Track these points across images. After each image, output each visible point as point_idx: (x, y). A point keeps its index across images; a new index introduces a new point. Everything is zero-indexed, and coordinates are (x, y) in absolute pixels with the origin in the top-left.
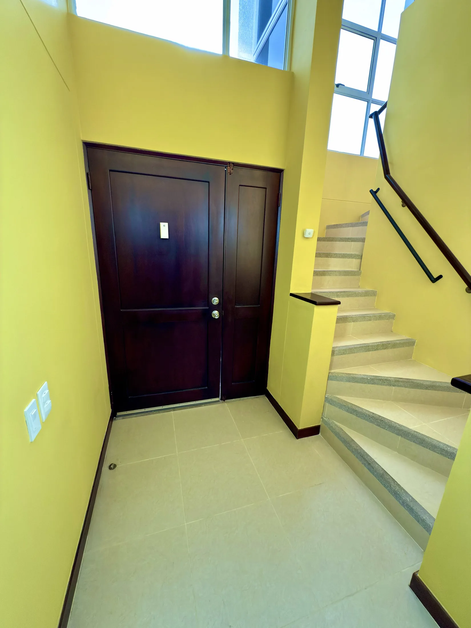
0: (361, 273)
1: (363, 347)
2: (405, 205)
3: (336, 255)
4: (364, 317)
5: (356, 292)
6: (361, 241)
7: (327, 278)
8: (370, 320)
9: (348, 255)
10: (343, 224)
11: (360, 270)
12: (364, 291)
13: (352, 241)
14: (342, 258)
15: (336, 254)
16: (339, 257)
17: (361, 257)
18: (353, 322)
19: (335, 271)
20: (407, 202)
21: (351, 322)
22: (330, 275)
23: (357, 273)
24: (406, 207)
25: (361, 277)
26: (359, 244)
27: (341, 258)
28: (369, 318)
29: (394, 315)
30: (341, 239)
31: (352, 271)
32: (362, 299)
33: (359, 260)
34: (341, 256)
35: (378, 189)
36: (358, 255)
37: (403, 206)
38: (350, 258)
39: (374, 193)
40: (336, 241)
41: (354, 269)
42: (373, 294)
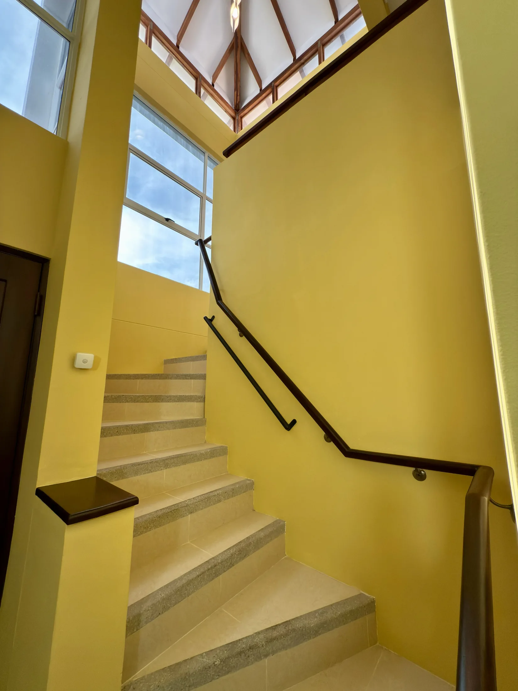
0: (206, 421)
1: (203, 573)
2: (242, 334)
3: (169, 398)
4: (209, 498)
5: (196, 454)
6: (202, 378)
7: (152, 435)
8: (219, 501)
9: (186, 397)
10: (182, 358)
11: (204, 418)
12: (209, 451)
13: (191, 379)
14: (178, 402)
15: (170, 396)
16: (175, 401)
17: (202, 399)
18: (191, 513)
19: (166, 423)
20: (243, 332)
21: (187, 515)
22: (158, 430)
23: (199, 423)
24: (244, 337)
25: (206, 428)
26: (201, 381)
27: (176, 402)
28: (216, 499)
29: (253, 483)
30: (177, 376)
31: (193, 420)
32: (206, 464)
33: (202, 403)
34: (176, 399)
35: (213, 317)
36: (199, 397)
37: (241, 336)
38: (189, 401)
39: (209, 321)
40: (171, 379)
41: (196, 416)
42: (222, 451)
